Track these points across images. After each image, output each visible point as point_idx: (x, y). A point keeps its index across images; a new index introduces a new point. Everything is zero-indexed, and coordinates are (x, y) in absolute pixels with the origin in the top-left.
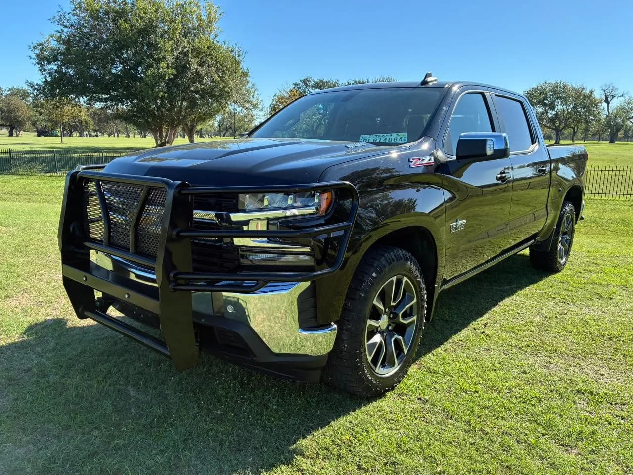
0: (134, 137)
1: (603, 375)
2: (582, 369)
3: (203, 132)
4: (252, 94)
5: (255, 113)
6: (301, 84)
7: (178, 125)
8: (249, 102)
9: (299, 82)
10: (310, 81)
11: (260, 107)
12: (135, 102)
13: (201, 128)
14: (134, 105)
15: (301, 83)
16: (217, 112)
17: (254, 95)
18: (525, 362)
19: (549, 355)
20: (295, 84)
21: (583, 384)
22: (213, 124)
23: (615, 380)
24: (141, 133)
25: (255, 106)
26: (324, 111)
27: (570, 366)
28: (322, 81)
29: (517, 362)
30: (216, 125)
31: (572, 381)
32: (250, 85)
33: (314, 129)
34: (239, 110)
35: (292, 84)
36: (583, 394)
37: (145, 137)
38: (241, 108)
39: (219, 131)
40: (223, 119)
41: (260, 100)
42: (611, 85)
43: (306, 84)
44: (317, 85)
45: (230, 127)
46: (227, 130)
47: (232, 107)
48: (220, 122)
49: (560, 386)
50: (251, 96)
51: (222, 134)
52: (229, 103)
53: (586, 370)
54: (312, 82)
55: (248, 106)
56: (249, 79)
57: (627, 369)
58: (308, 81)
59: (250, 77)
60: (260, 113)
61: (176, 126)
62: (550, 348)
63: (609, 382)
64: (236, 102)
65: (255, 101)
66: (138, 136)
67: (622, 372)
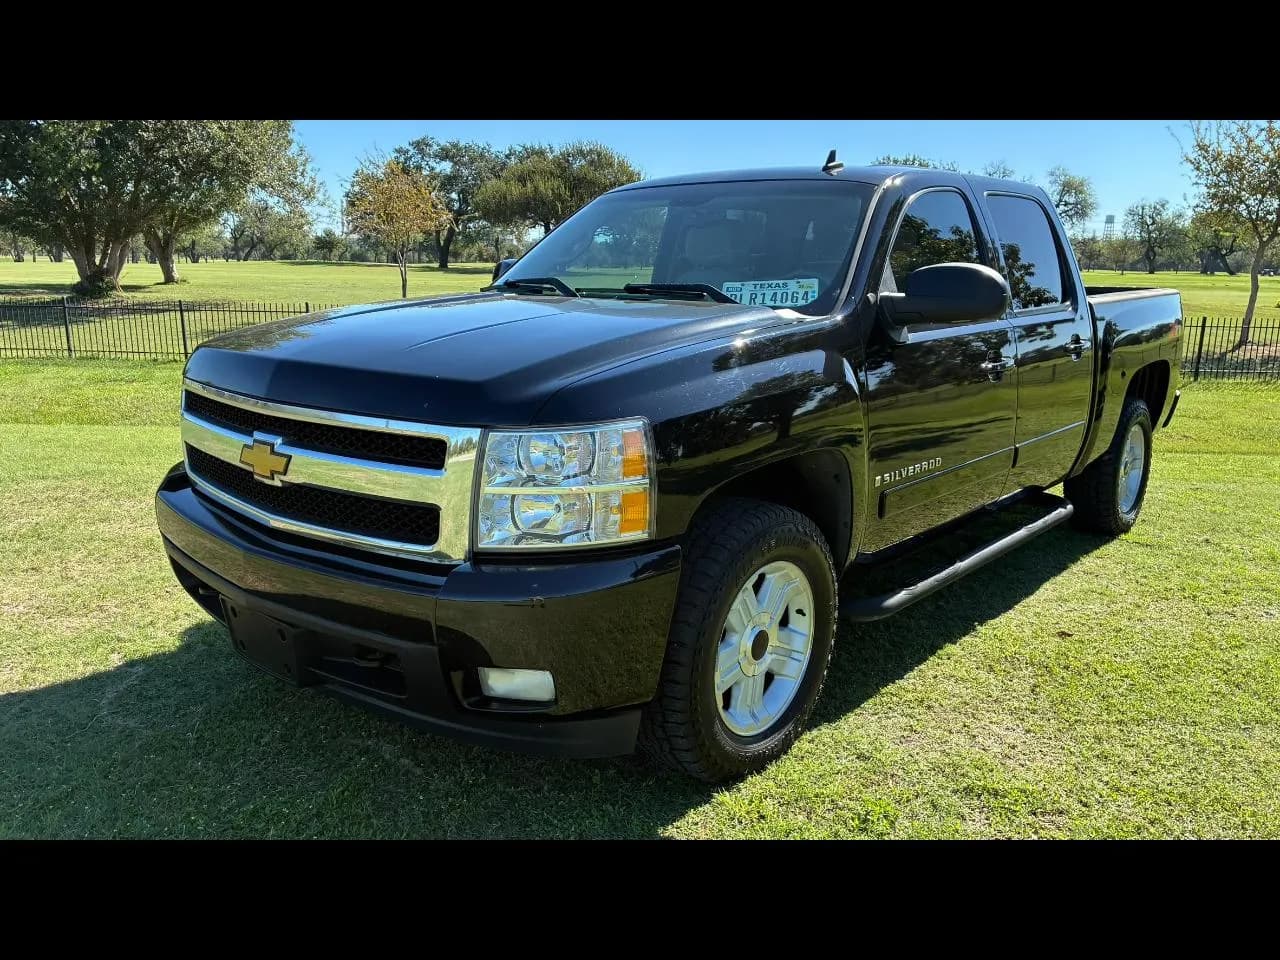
0: (34, 261)
1: (1014, 747)
2: (974, 736)
3: (199, 249)
4: (301, 169)
5: (307, 209)
6: (412, 151)
7: (131, 232)
8: (292, 185)
9: (406, 146)
10: (431, 146)
11: (320, 196)
12: (22, 181)
13: (194, 242)
14: (20, 187)
15: (410, 148)
16: (222, 206)
17: (304, 170)
18: (861, 731)
19: (909, 711)
20: (397, 151)
21: (978, 772)
22: (221, 232)
23: (1039, 755)
24: (49, 252)
25: (309, 195)
26: (461, 205)
27: (950, 732)
28: (455, 146)
29: (846, 734)
30: (228, 235)
31: (956, 767)
32: (294, 148)
33: (442, 243)
34: (272, 201)
35: (392, 149)
36: (979, 796)
37: (60, 261)
38: (276, 198)
39: (236, 249)
40: (242, 223)
41: (318, 181)
42: (1002, 166)
43: (421, 151)
44: (445, 155)
45: (261, 240)
46: (253, 246)
47: (254, 197)
48: (234, 231)
49: (932, 782)
50: (298, 174)
51: (243, 255)
52: (249, 186)
53: (981, 740)
54: (435, 147)
55: (293, 194)
56: (291, 136)
57: (1060, 731)
58: (427, 145)
59: (293, 130)
60: (320, 210)
61: (127, 236)
62: (910, 696)
63: (1028, 763)
64: (263, 186)
65: (307, 182)
66: (44, 260)
67: (1051, 738)
